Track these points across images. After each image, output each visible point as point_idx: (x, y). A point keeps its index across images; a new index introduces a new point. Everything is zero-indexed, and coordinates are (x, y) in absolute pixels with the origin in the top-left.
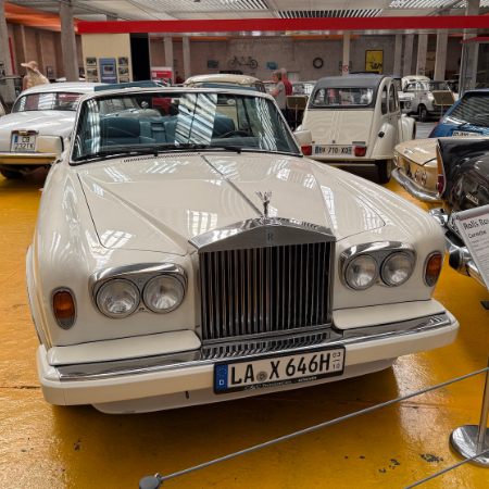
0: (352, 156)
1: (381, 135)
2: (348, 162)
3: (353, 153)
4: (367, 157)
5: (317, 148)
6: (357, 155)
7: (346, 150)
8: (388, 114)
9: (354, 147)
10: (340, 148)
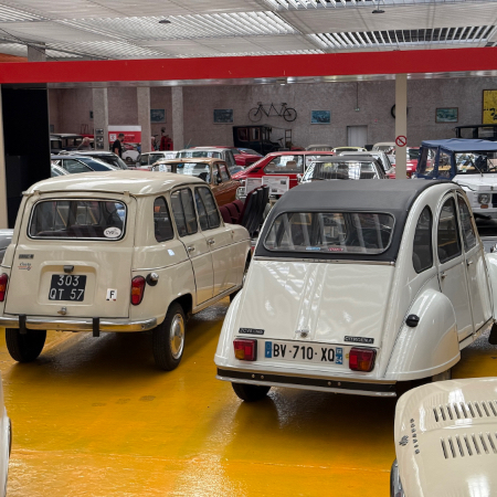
0: (342, 371)
1: (412, 322)
2: (334, 383)
3: (346, 361)
4: (376, 375)
5: (268, 345)
6: (353, 367)
7: (330, 354)
8: (437, 266)
9: (347, 351)
10: (318, 350)
